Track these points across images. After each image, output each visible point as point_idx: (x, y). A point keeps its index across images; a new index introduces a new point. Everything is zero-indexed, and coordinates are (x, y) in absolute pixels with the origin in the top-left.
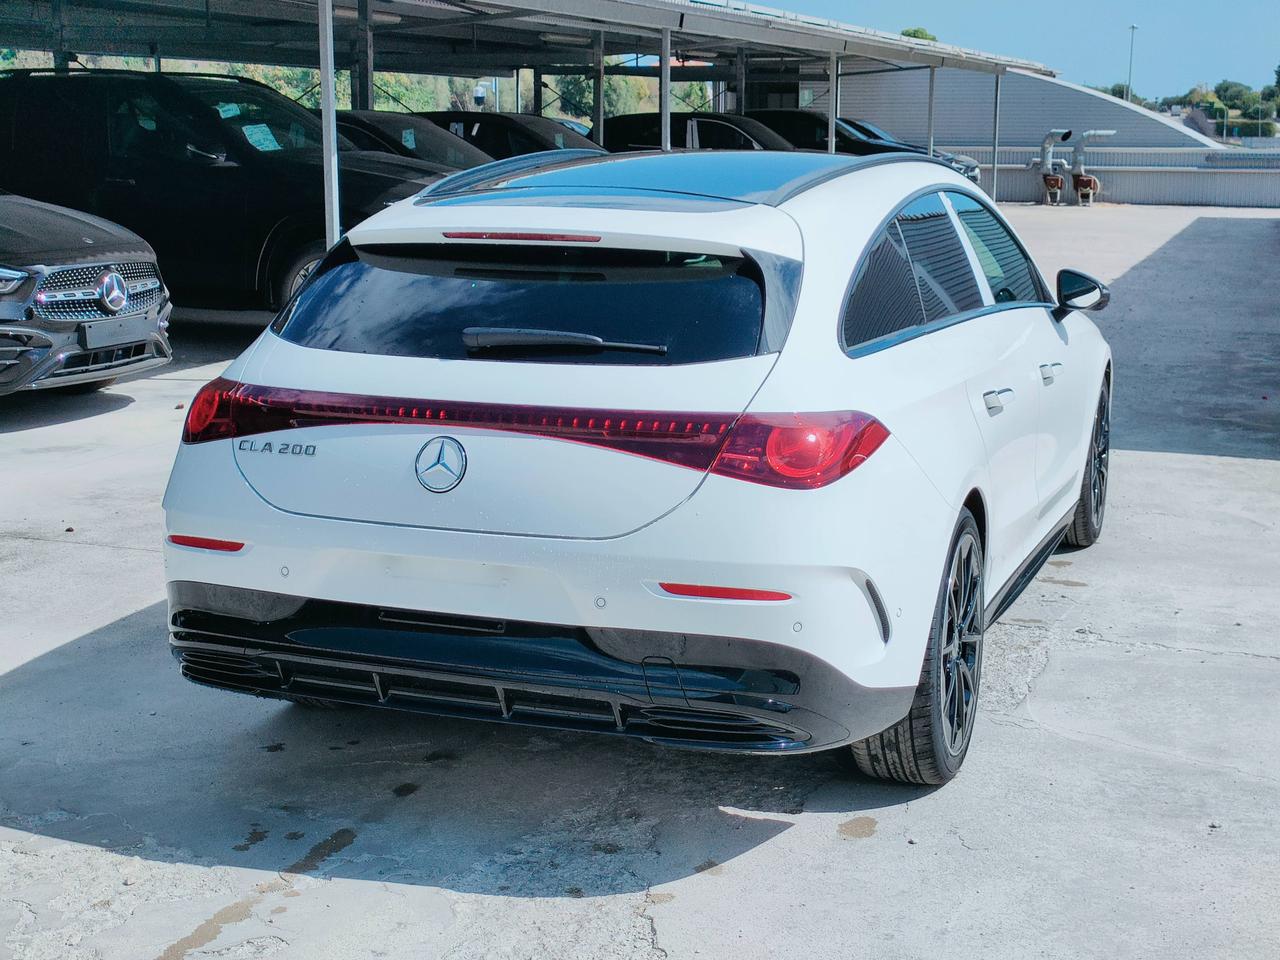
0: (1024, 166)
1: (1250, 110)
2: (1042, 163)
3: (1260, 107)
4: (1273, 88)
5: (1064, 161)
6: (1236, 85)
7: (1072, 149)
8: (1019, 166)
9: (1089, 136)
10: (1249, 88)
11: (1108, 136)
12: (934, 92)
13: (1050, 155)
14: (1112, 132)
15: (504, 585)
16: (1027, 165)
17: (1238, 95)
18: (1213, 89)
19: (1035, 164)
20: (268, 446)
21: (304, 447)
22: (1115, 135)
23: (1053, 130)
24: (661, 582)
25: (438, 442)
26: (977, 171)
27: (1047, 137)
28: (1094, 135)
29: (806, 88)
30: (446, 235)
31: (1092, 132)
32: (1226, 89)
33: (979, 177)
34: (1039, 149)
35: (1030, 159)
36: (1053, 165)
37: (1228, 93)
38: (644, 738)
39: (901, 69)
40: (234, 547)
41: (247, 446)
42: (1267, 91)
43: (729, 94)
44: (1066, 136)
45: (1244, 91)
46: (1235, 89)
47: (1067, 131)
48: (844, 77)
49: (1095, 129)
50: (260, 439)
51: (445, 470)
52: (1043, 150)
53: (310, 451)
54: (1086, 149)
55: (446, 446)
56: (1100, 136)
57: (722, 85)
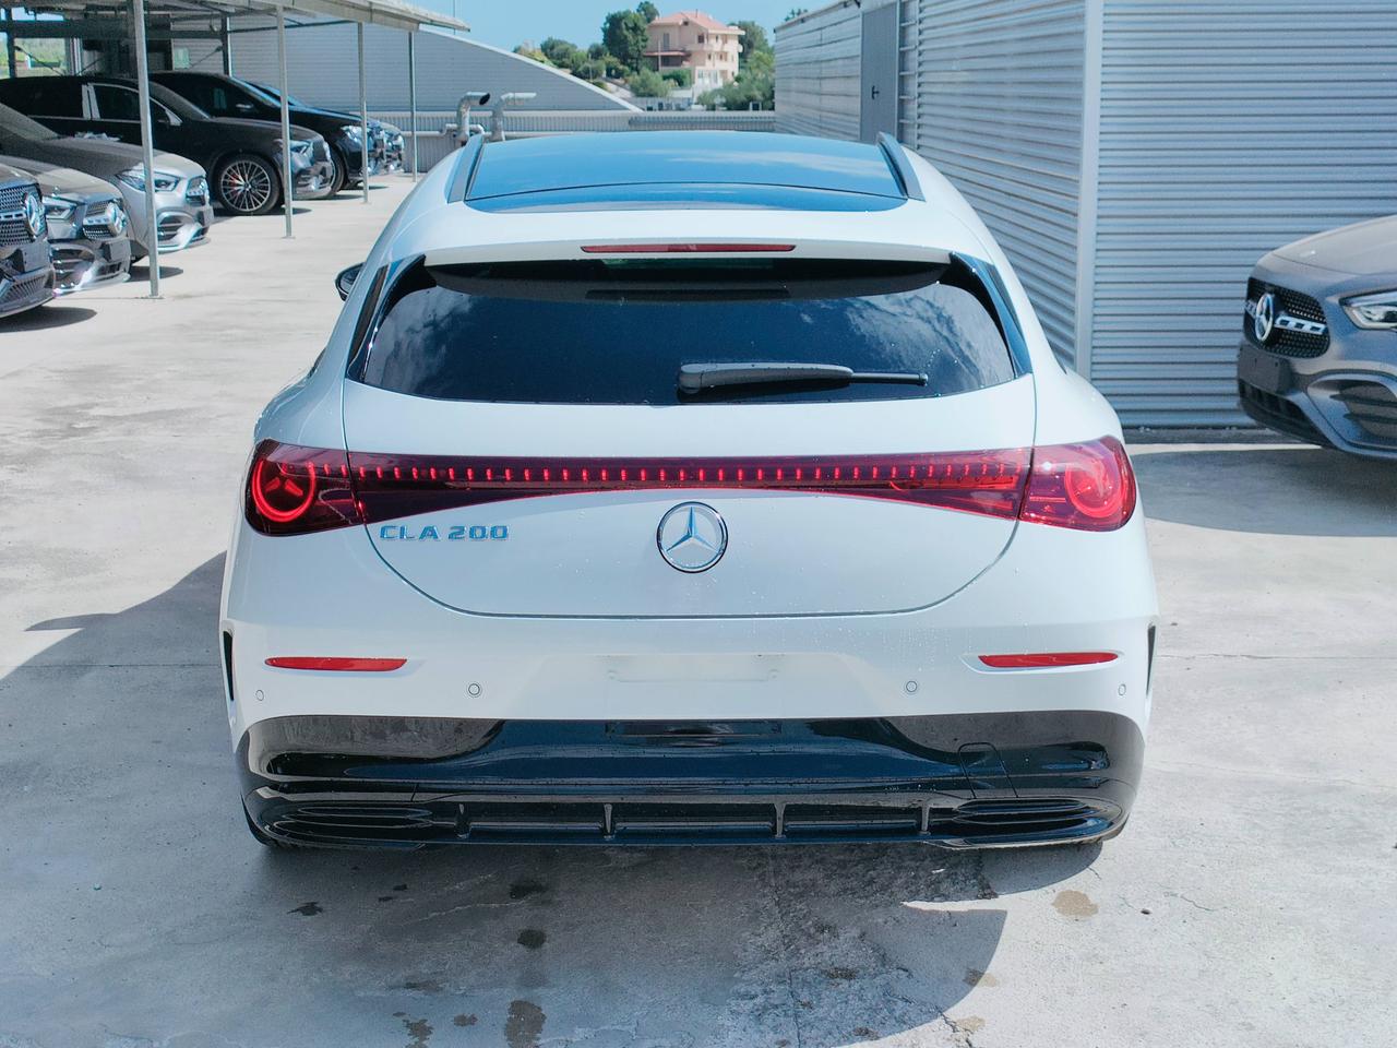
0: (437, 133)
1: (580, 69)
2: (459, 130)
3: (590, 66)
4: (601, 47)
5: (480, 126)
6: (562, 43)
7: (490, 113)
8: (432, 133)
9: (508, 100)
10: (574, 46)
11: (527, 100)
12: (364, 52)
13: (467, 120)
14: (533, 95)
15: (774, 677)
16: (441, 131)
17: (565, 54)
18: (539, 47)
19: (449, 130)
20: (429, 532)
21: (488, 530)
22: (535, 98)
23: (469, 94)
24: (982, 654)
25: (686, 510)
26: (400, 139)
27: (462, 100)
28: (514, 99)
29: (182, 47)
30: (585, 249)
31: (511, 95)
32: (552, 48)
33: (403, 146)
34: (455, 114)
35: (443, 125)
36: (471, 131)
37: (555, 51)
38: (946, 841)
39: (300, 25)
40: (392, 665)
41: (390, 532)
42: (594, 50)
43: (85, 52)
44: (484, 100)
45: (571, 50)
46: (561, 47)
47: (484, 94)
48: (233, 34)
49: (514, 92)
50: (415, 523)
51: (700, 544)
52: (460, 115)
53: (499, 533)
54: (505, 113)
55: (695, 514)
56: (519, 99)
57: (77, 42)
